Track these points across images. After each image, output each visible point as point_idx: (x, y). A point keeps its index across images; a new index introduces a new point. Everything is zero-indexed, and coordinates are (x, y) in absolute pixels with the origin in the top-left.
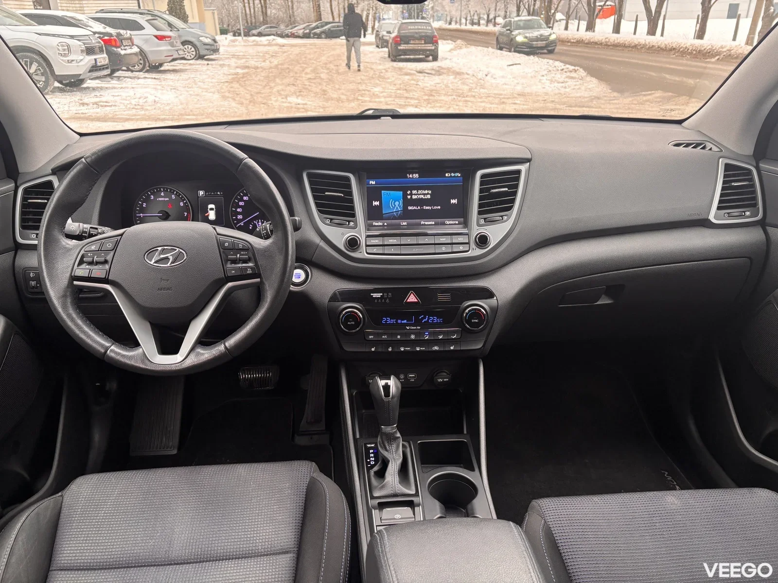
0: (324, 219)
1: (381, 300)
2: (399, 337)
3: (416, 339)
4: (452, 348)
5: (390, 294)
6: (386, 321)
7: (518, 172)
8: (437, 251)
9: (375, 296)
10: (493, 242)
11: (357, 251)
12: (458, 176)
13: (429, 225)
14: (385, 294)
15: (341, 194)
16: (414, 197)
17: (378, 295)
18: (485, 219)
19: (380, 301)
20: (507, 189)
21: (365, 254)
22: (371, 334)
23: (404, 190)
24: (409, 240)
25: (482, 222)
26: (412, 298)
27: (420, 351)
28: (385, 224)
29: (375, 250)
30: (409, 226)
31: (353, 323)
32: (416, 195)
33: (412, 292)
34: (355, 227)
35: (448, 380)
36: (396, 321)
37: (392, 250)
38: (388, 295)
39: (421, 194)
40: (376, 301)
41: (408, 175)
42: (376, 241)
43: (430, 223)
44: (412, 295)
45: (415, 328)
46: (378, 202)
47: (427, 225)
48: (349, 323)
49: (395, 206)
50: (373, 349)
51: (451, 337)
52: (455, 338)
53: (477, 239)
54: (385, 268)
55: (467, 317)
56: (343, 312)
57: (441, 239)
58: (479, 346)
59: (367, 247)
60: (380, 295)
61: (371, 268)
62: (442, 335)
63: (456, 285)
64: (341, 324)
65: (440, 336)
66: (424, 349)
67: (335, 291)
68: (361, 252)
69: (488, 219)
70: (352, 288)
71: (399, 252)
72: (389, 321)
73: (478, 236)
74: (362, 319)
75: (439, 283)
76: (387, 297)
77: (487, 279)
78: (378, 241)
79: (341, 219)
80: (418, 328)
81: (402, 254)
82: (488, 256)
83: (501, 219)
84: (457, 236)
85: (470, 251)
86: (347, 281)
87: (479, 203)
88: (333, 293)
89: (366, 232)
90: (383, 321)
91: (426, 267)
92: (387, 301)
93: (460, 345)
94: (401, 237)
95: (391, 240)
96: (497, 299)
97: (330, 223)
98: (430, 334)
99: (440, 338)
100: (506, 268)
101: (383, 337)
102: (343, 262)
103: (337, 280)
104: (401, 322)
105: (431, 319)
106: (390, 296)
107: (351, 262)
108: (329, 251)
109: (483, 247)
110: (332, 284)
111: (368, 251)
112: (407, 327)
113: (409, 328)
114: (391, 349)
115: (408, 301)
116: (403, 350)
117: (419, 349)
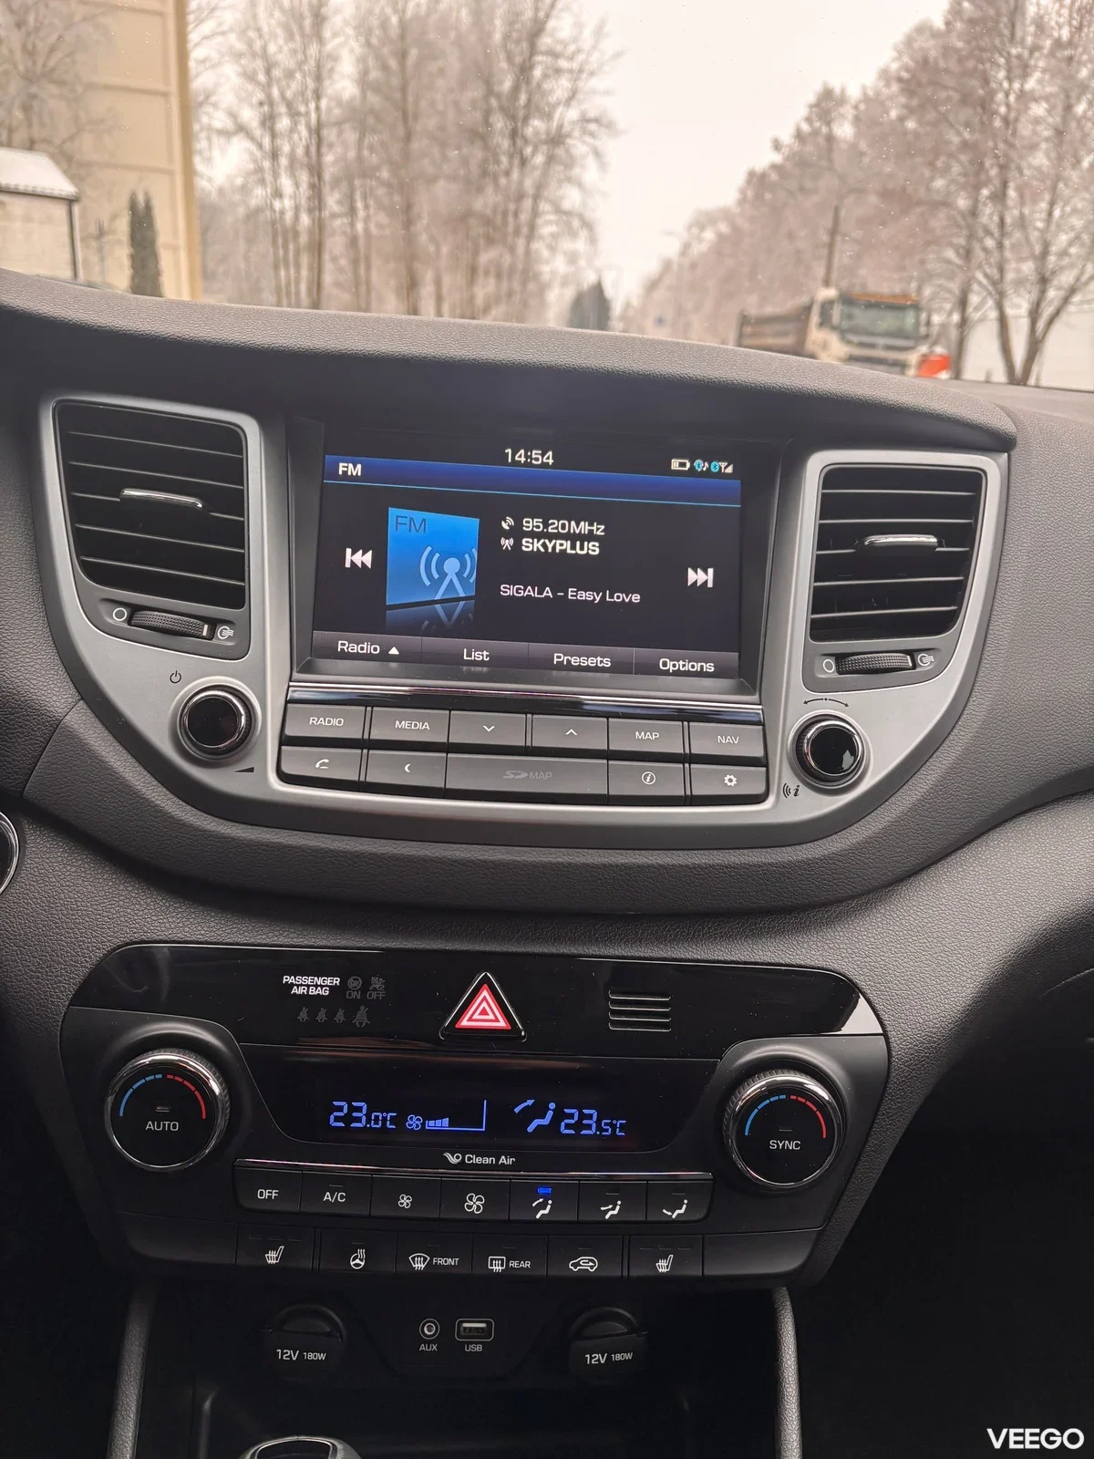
0: (103, 608)
1: (331, 1015)
2: (405, 1201)
3: (490, 1216)
4: (663, 1266)
5: (377, 983)
6: (348, 1119)
7: (974, 480)
8: (615, 791)
9: (300, 991)
11: (239, 761)
12: (720, 475)
13: (588, 669)
14: (355, 983)
15: (190, 500)
16: (529, 545)
17: (316, 985)
18: (840, 658)
19: (322, 1016)
20: (933, 540)
21: (272, 778)
22: (268, 1178)
23: (488, 512)
24: (489, 728)
25: (828, 669)
26: (484, 1013)
27: (508, 1275)
28: (394, 651)
29: (321, 763)
30: (498, 667)
31: (173, 1126)
32: (538, 536)
33: (486, 980)
34: (238, 651)
35: (629, 1356)
36: (400, 1121)
37: (407, 769)
38: (365, 988)
39: (558, 536)
40: (303, 1015)
41: (509, 451)
42: (335, 722)
43: (591, 662)
44: (485, 993)
45: (487, 1161)
46: (370, 554)
47: (580, 669)
48: (150, 1125)
49: (443, 575)
50: (272, 1258)
51: (664, 1211)
52: (680, 1219)
53: (802, 746)
54: (362, 854)
55: (749, 1123)
56: (130, 1065)
57: (637, 733)
58: (787, 1263)
59: (283, 747)
60: (326, 986)
61: (295, 847)
62: (619, 1202)
63: (695, 956)
64: (110, 1130)
65: (610, 1207)
66: (527, 1264)
67: (110, 952)
68: (251, 770)
69: (853, 658)
70: (194, 938)
71: (438, 783)
72: (361, 1117)
73: (808, 732)
74: (220, 1106)
75: (622, 939)
76: (359, 997)
77: (841, 934)
78: (340, 722)
79: (182, 609)
80: (505, 1161)
81: (450, 789)
82: (855, 825)
83: (911, 665)
84: (712, 724)
85: (771, 799)
86: (177, 905)
87: (815, 587)
88: (102, 960)
89: (290, 681)
90: (335, 1117)
91: (560, 860)
92: (361, 1017)
93: (703, 1255)
94: (452, 712)
95: (403, 722)
96: (885, 1034)
97: (126, 626)
98: (560, 1194)
99: (607, 1217)
100: (922, 883)
101: (326, 1198)
102: (161, 811)
103: (133, 895)
104: (423, 1124)
105: (571, 1116)
106: (374, 995)
107: (195, 811)
108: (103, 753)
109: (834, 784)
110: (105, 914)
111: (287, 768)
112: (448, 1155)
113: (458, 1157)
114: (361, 1260)
115: (465, 1023)
116: (423, 1266)
117: (500, 1268)
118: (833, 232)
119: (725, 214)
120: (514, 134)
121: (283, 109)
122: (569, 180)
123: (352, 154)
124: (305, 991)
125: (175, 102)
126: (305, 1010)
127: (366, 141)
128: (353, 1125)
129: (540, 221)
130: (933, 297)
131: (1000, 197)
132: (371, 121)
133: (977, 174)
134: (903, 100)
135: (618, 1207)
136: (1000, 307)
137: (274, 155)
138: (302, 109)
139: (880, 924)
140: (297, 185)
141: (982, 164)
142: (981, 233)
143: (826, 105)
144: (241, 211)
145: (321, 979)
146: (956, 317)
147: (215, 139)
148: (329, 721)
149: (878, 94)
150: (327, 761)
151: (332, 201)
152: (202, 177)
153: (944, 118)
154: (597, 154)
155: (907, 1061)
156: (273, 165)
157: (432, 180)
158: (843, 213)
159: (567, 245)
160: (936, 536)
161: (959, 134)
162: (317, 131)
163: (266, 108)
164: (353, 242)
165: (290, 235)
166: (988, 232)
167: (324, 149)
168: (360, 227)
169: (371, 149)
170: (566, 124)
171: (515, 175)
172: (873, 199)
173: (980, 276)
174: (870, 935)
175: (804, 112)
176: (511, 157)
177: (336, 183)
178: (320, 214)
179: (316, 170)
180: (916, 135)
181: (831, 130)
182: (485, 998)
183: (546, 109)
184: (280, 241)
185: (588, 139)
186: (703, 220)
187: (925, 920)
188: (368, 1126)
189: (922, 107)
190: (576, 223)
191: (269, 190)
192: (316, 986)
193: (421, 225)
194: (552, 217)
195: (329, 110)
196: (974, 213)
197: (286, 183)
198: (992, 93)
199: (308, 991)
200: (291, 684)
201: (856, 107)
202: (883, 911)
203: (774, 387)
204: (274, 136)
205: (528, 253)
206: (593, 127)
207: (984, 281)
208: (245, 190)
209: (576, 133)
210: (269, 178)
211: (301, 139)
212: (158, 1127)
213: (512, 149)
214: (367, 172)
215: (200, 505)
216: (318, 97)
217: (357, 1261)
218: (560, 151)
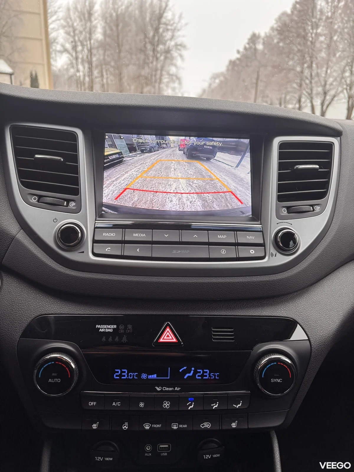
0: (29, 197)
1: (113, 339)
2: (142, 405)
3: (172, 409)
4: (234, 425)
5: (130, 327)
6: (120, 376)
8: (212, 256)
9: (103, 330)
10: (304, 243)
11: (79, 249)
14: (122, 327)
15: (59, 158)
18: (288, 208)
19: (110, 339)
20: (318, 166)
21: (91, 255)
22: (93, 398)
24: (166, 235)
25: (284, 212)
26: (168, 336)
27: (179, 430)
29: (108, 249)
31: (58, 380)
33: (168, 325)
34: (78, 210)
35: (218, 455)
36: (139, 376)
37: (138, 251)
38: (125, 328)
40: (104, 339)
42: (112, 235)
44: (168, 329)
45: (171, 389)
48: (50, 380)
50: (95, 426)
51: (234, 405)
52: (239, 408)
53: (277, 239)
54: (123, 281)
55: (264, 373)
56: (42, 359)
57: (218, 236)
58: (277, 423)
59: (94, 244)
60: (112, 328)
61: (99, 279)
62: (218, 403)
63: (242, 314)
64: (36, 382)
65: (215, 404)
66: (185, 426)
67: (34, 318)
68: (83, 252)
69: (293, 208)
70: (64, 313)
71: (149, 255)
72: (125, 375)
73: (279, 234)
74: (75, 372)
75: (216, 309)
76: (123, 332)
77: (292, 305)
78: (114, 235)
79: (56, 196)
80: (177, 389)
81: (153, 257)
82: (296, 266)
83: (312, 210)
84: (245, 232)
85: (267, 258)
86: (58, 301)
87: (278, 184)
88: (31, 322)
89: (96, 220)
90: (116, 375)
91: (193, 281)
92: (124, 339)
93: (248, 421)
94: (153, 230)
95: (136, 234)
96: (309, 340)
97: (37, 203)
98: (196, 400)
99: (214, 408)
100: (318, 286)
101: (113, 404)
102: (51, 268)
103: (42, 298)
104: (147, 377)
105: (200, 372)
106: (129, 331)
107: (63, 267)
108: (30, 248)
109: (288, 252)
110: (32, 305)
111: (96, 251)
112: (157, 388)
113: (160, 388)
114: (127, 426)
115: (161, 340)
116: (149, 428)
117: (176, 428)
118: (257, 79)
119: (222, 74)
120: (154, 50)
121: (79, 44)
122: (172, 64)
123: (102, 58)
124: (104, 330)
125: (44, 42)
126: (104, 337)
127: (106, 54)
128: (122, 378)
129: (163, 78)
130: (290, 99)
131: (310, 67)
132: (107, 47)
133: (303, 59)
134: (278, 36)
135: (217, 404)
136: (311, 102)
137: (77, 58)
138: (85, 43)
139: (305, 301)
140: (84, 68)
141: (304, 56)
142: (304, 78)
143: (254, 38)
144: (66, 77)
145: (110, 326)
146: (297, 106)
147: (58, 54)
148: (110, 234)
149: (270, 35)
150: (110, 248)
151: (96, 73)
152: (53, 66)
153: (291, 42)
154: (181, 56)
155: (317, 349)
156: (76, 62)
157: (127, 65)
158: (260, 74)
159: (172, 85)
160: (319, 166)
161: (297, 47)
162: (90, 51)
163: (74, 44)
164: (103, 85)
165: (82, 84)
166: (307, 78)
167: (93, 56)
168: (105, 81)
169: (108, 56)
170: (170, 46)
171: (155, 63)
172: (270, 68)
173: (305, 92)
174: (302, 305)
175: (246, 41)
176: (153, 57)
177: (97, 67)
178: (92, 77)
179: (90, 63)
180: (283, 47)
181: (255, 47)
182: (168, 331)
183: (164, 42)
184: (79, 86)
185: (178, 51)
186: (215, 77)
187: (320, 299)
188: (128, 378)
189: (285, 38)
190: (174, 78)
191: (75, 70)
192: (108, 328)
193: (125, 80)
194: (167, 76)
195: (94, 44)
196: (302, 72)
197: (81, 67)
198: (307, 34)
199: (105, 330)
200: (96, 222)
201: (263, 39)
202: (305, 296)
203: (262, 114)
204: (76, 52)
205: (159, 88)
206: (179, 47)
207: (306, 94)
208: (67, 70)
209: (174, 50)
210: (75, 66)
211: (85, 53)
212: (53, 381)
213: (153, 55)
214: (107, 63)
215: (62, 160)
216: (90, 39)
217: (125, 427)
218: (169, 55)
